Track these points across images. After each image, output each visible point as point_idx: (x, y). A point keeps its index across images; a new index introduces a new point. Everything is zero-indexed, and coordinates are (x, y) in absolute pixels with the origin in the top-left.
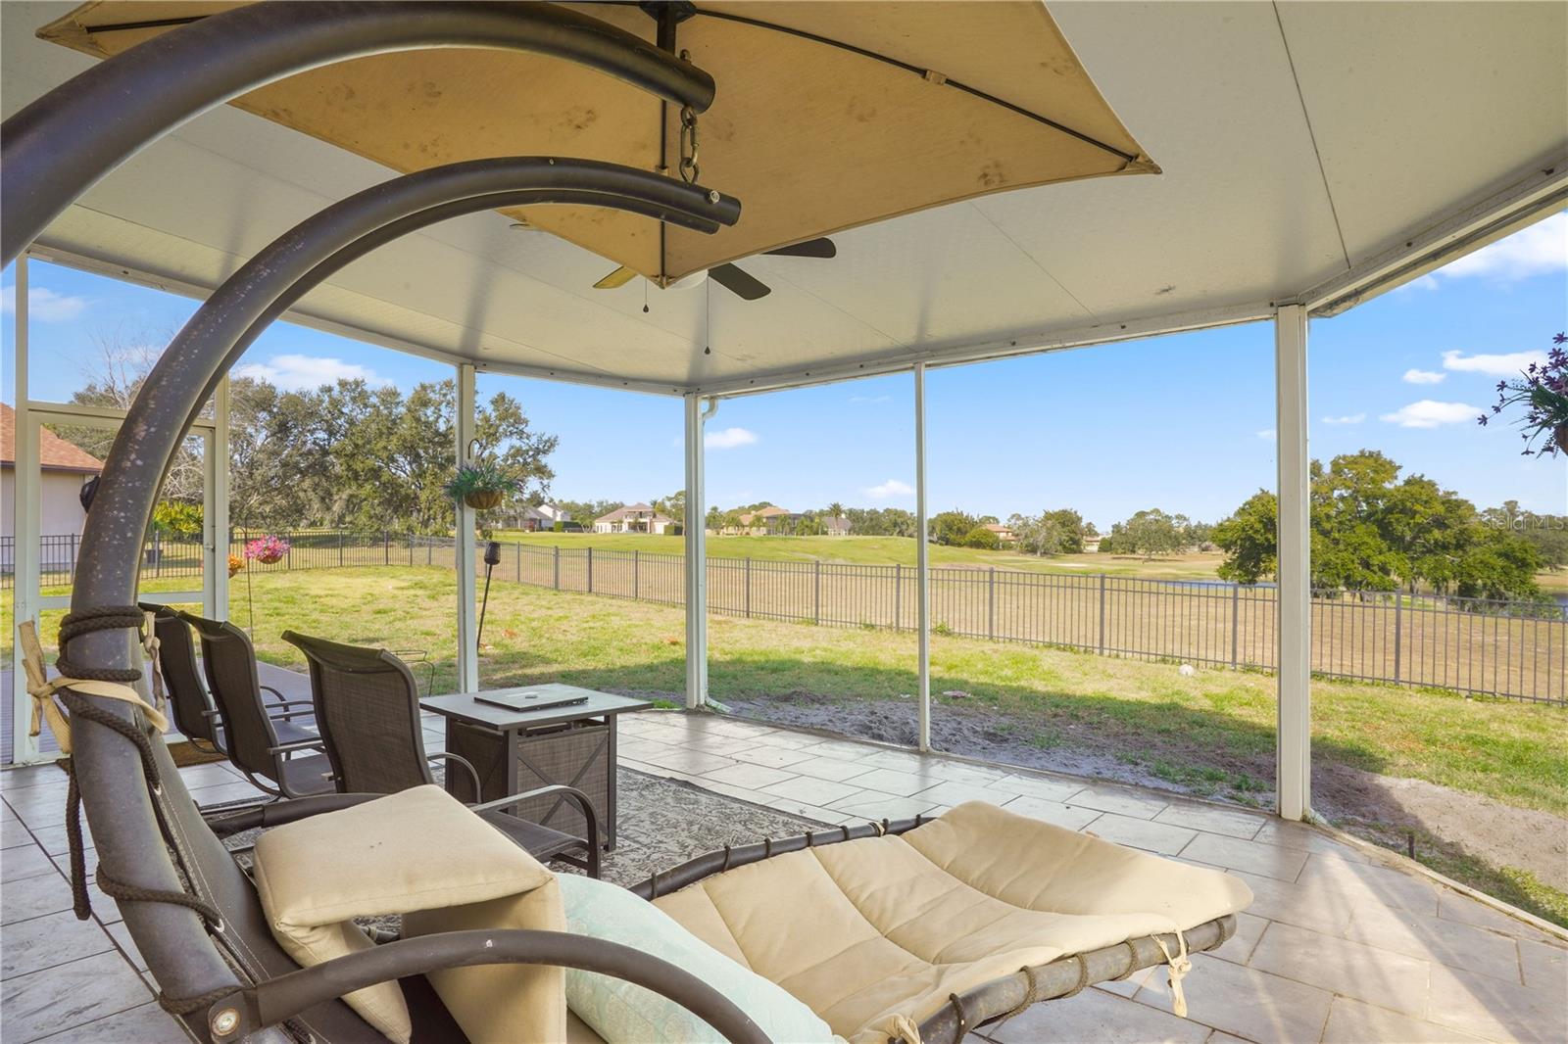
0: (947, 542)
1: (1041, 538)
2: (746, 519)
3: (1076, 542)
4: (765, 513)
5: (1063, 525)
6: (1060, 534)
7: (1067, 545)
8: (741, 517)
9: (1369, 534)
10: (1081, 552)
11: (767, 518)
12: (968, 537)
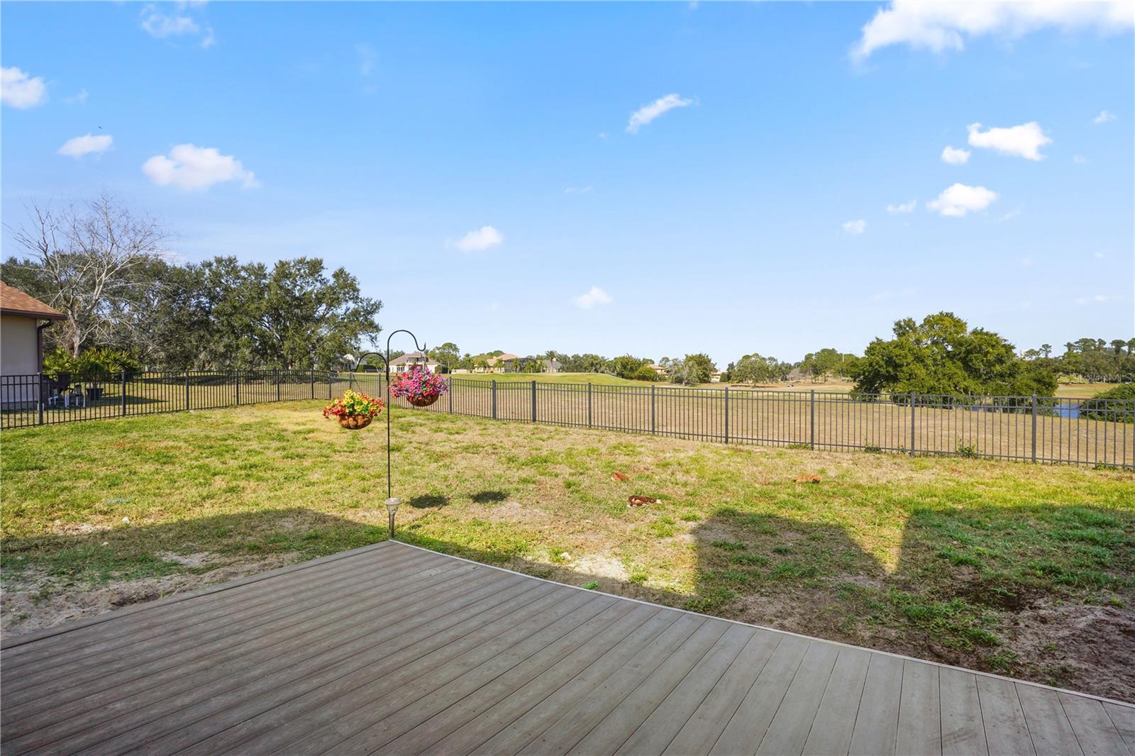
0: (623, 376)
1: (685, 373)
2: (492, 362)
3: (707, 376)
4: (504, 358)
5: (700, 364)
6: (697, 371)
7: (701, 377)
8: (488, 360)
9: (957, 368)
10: (710, 382)
11: (505, 361)
12: (636, 374)
